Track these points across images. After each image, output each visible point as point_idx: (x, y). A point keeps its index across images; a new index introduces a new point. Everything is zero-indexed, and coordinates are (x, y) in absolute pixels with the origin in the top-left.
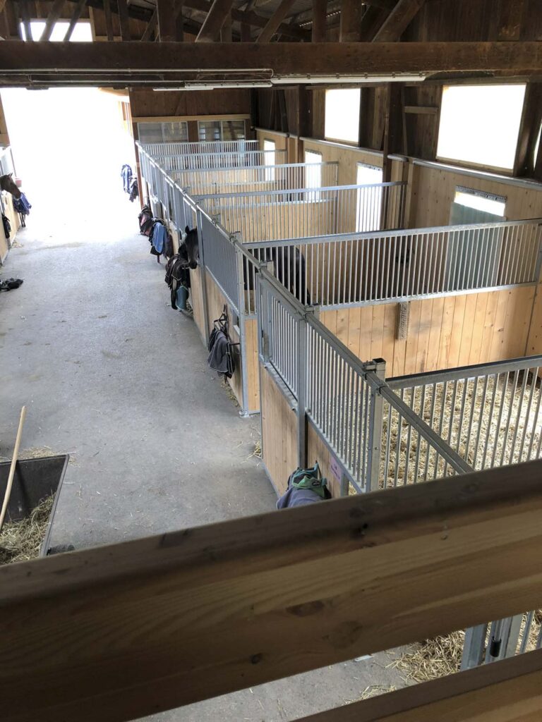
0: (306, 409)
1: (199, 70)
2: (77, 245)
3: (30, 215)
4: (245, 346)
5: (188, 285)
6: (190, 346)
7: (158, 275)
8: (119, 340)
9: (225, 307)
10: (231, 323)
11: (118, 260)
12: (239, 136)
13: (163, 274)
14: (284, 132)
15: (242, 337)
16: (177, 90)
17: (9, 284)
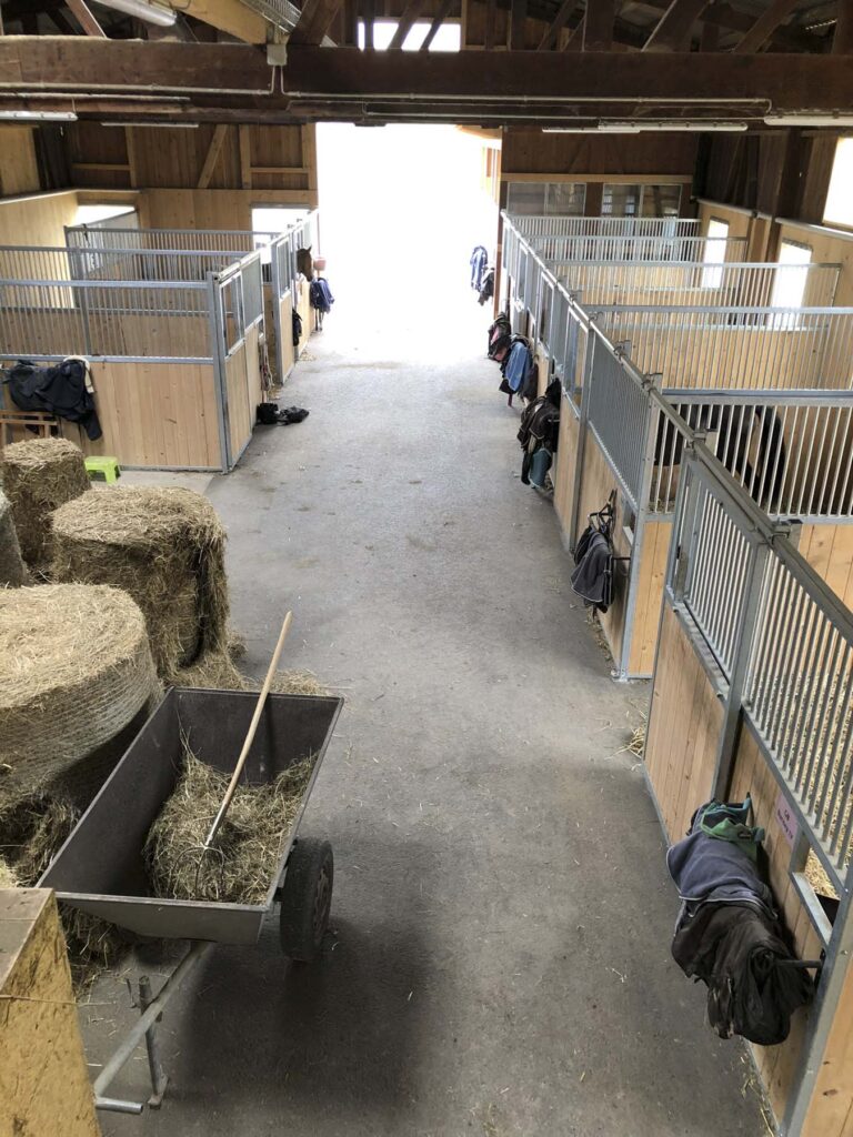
0: (743, 699)
1: (640, 100)
2: (392, 366)
3: (331, 313)
4: (639, 564)
5: (554, 447)
6: (541, 547)
7: (507, 425)
8: (435, 523)
9: (614, 494)
10: (619, 521)
11: (449, 396)
12: (667, 211)
13: (515, 425)
14: (749, 207)
15: (636, 547)
16: (580, 131)
17: (289, 416)
